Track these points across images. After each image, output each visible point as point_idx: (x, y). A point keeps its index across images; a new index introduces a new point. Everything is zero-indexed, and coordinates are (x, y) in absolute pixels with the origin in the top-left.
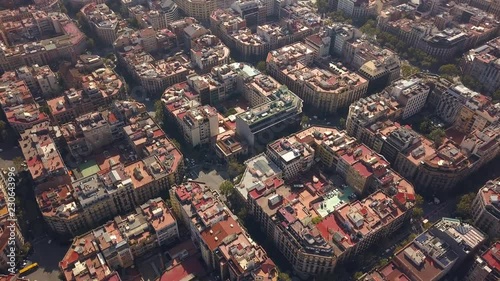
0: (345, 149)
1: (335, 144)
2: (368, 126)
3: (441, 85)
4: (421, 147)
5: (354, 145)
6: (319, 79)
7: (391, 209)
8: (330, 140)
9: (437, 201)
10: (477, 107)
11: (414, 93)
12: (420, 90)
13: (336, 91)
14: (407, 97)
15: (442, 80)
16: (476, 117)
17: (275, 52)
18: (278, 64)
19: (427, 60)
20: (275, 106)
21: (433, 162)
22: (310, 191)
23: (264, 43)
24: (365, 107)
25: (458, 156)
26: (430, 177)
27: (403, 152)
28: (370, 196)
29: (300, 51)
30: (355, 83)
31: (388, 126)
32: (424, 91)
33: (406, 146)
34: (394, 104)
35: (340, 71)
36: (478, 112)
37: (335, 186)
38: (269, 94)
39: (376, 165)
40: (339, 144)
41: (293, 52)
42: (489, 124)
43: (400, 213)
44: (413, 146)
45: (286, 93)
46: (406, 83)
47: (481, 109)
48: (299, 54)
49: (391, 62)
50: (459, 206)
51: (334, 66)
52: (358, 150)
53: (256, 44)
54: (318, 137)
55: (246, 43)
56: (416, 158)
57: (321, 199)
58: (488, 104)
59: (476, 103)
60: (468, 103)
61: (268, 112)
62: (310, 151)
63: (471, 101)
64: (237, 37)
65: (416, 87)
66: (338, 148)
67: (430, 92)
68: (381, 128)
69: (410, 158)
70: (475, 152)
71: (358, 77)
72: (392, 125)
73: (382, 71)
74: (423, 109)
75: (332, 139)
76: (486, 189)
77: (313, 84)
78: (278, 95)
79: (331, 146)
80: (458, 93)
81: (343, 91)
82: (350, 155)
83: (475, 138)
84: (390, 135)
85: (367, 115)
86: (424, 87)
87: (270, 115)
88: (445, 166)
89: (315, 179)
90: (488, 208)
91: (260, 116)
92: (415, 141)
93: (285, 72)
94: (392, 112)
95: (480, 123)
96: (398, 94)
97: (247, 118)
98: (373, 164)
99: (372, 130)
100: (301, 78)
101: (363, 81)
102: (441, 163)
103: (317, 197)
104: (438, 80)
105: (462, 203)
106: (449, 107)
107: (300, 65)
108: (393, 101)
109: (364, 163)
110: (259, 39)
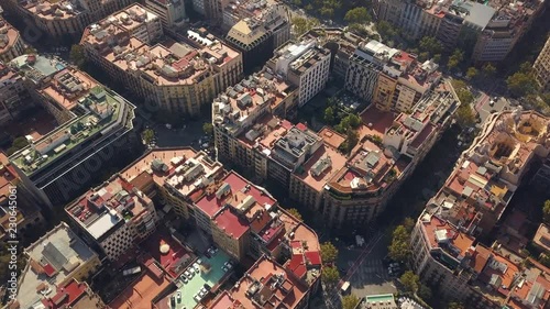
0: (202, 188)
1: (187, 182)
2: (241, 136)
3: (346, 43)
4: (324, 157)
5: (218, 177)
6: (160, 63)
7: (283, 292)
8: (178, 174)
9: (360, 241)
10: (399, 73)
11: (307, 65)
12: (316, 58)
13: (189, 81)
14: (298, 73)
15: (347, 35)
16: (400, 88)
17: (94, 26)
18: (97, 47)
19: (327, 6)
20: (81, 127)
21: (343, 184)
22: (152, 276)
23: (78, 13)
24: (234, 103)
25: (379, 167)
26: (343, 210)
27: (296, 172)
28: (247, 274)
29: (138, 19)
30: (219, 62)
31: (272, 129)
32: (323, 58)
33: (301, 160)
34: (282, 87)
35: (205, 41)
36: (402, 80)
37: (197, 254)
38: (73, 105)
39: (254, 211)
40: (193, 181)
41: (126, 22)
42: (418, 96)
43: (300, 296)
44: (312, 157)
45: (103, 99)
46: (295, 50)
47: (405, 75)
48: (136, 24)
49: (274, 18)
50: (392, 248)
51: (196, 35)
52: (225, 184)
53: (66, 16)
54: (160, 170)
55: (49, 17)
56: (318, 178)
57: (173, 288)
58: (414, 65)
59: (397, 67)
60: (386, 68)
61: (67, 142)
62: (144, 204)
63: (390, 63)
64: (33, 10)
65: (310, 54)
66: (192, 187)
67: (333, 57)
68: (262, 135)
69: (309, 180)
70: (404, 151)
71: (225, 49)
72: (278, 127)
73: (260, 34)
74: (328, 85)
75: (182, 172)
76: (427, 217)
77: (151, 73)
78: (87, 106)
79: (179, 186)
80: (371, 53)
81: (201, 78)
82: (210, 197)
83: (401, 128)
84: (275, 146)
85: (238, 116)
86: (321, 51)
87: (71, 146)
88: (362, 188)
89: (164, 247)
90: (435, 254)
91: (51, 153)
92: (314, 150)
93: (110, 58)
94: (279, 101)
95: (406, 97)
96: (285, 69)
97: (26, 162)
98: (248, 210)
99: (247, 141)
100: (134, 66)
101: (233, 54)
102: (355, 183)
103: (166, 284)
104: (342, 36)
105: (395, 243)
106: (361, 76)
107: (135, 43)
108: (279, 81)
109: (233, 210)
110: (69, 7)
